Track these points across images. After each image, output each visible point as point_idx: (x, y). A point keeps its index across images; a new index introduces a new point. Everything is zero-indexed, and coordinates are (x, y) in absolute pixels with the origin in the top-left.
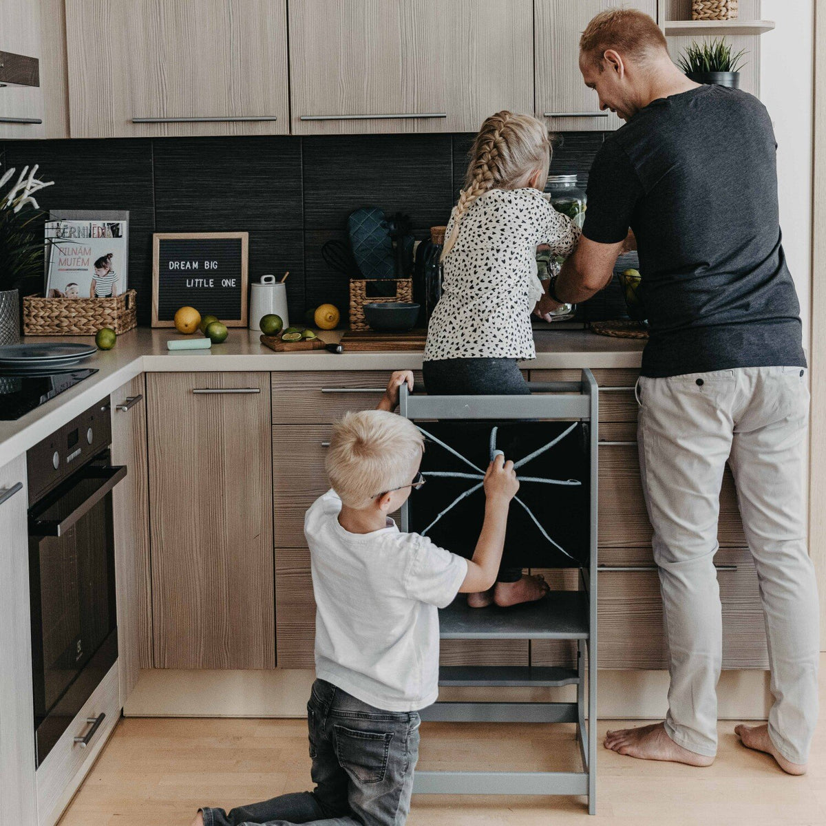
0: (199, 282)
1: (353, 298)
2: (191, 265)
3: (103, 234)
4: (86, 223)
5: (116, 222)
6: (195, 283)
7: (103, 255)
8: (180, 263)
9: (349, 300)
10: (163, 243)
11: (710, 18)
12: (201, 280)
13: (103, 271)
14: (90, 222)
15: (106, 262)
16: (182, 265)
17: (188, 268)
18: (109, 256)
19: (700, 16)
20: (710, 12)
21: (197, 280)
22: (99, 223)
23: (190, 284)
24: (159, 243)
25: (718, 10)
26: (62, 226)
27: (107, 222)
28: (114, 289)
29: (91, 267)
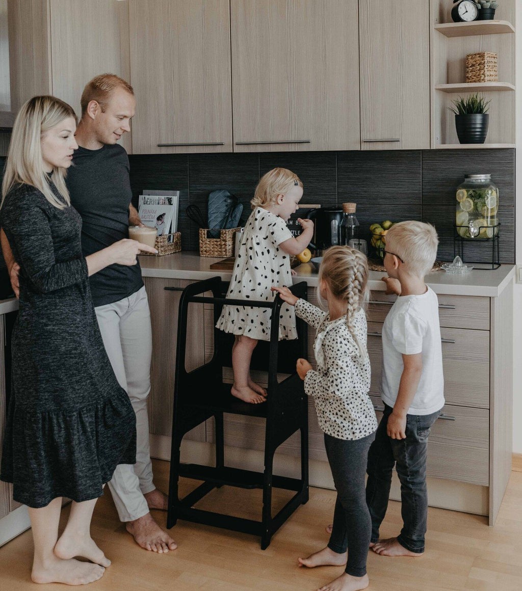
1: (201, 238)
3: (164, 203)
4: (157, 197)
5: (171, 197)
7: (161, 214)
9: (199, 239)
11: (475, 81)
13: (160, 222)
15: (162, 218)
19: (470, 81)
20: (475, 78)
22: (163, 197)
25: (479, 77)
26: (146, 199)
27: (166, 197)
28: (163, 231)
29: (155, 220)
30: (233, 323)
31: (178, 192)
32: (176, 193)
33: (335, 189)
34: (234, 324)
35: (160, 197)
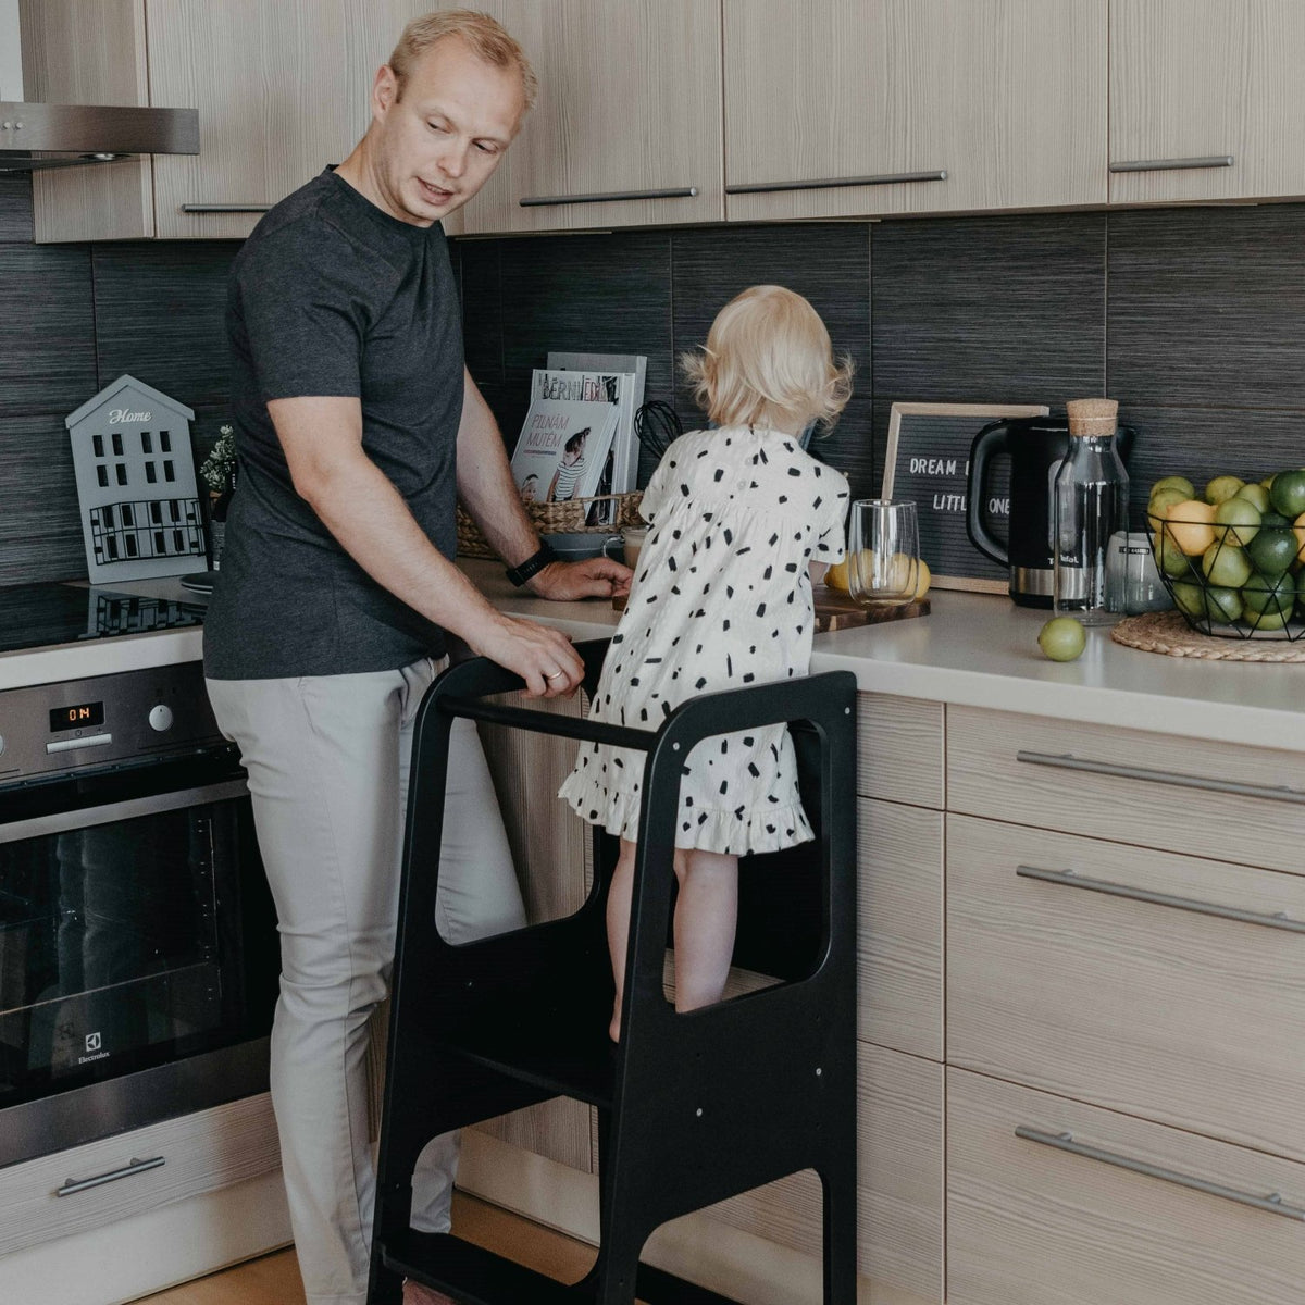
0: (954, 500)
2: (945, 467)
3: (597, 394)
4: (576, 376)
5: (613, 375)
6: (946, 502)
7: (579, 431)
8: (928, 461)
10: (906, 422)
12: (957, 498)
13: (573, 457)
14: (584, 373)
15: (579, 442)
16: (931, 466)
17: (939, 472)
18: (586, 431)
21: (951, 497)
22: (593, 376)
23: (939, 503)
24: (899, 420)
26: (550, 380)
27: (602, 374)
28: (576, 488)
29: (561, 449)
30: (740, 817)
31: (641, 361)
32: (634, 363)
33: (1099, 349)
34: (746, 819)
35: (587, 374)
